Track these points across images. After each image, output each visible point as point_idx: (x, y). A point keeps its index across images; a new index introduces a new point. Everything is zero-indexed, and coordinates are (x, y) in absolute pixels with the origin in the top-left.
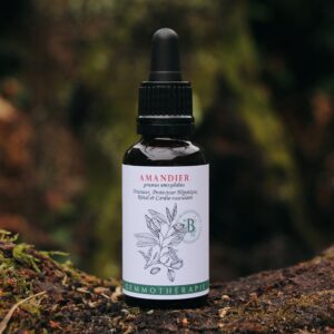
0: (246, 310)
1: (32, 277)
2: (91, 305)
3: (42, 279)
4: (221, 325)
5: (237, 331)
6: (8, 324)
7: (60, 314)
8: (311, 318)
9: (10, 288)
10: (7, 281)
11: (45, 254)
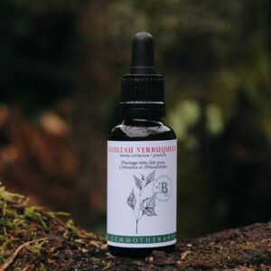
1: (39, 229)
2: (84, 250)
3: (47, 232)
4: (179, 262)
5: (191, 266)
6: (15, 260)
8: (250, 257)
9: (21, 236)
11: (52, 214)
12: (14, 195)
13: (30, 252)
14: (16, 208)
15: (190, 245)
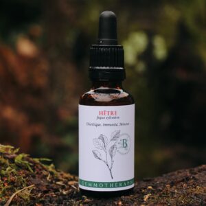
0: (160, 196)
1: (27, 175)
2: (64, 193)
3: (34, 177)
7: (43, 199)
9: (12, 182)
10: (11, 178)
11: (37, 160)
12: (5, 147)
13: (21, 198)
14: (8, 158)
15: (150, 187)
